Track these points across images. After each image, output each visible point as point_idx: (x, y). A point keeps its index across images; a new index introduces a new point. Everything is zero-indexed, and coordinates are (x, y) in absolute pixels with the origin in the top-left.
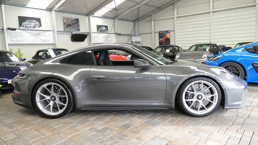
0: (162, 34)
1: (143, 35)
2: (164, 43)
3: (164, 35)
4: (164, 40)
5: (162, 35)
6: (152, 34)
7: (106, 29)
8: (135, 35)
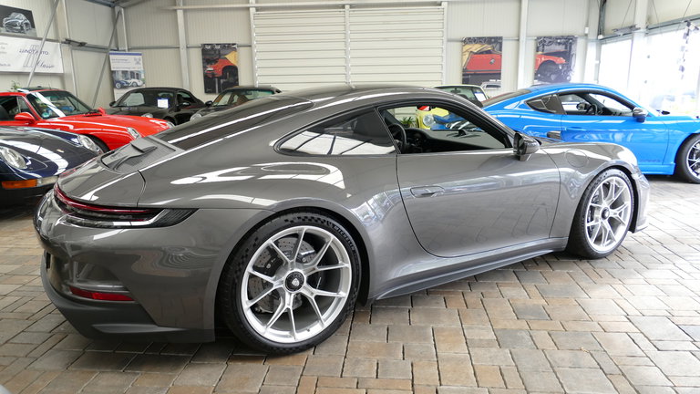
0: (213, 52)
1: (147, 51)
2: (219, 78)
3: (219, 54)
4: (220, 70)
5: (211, 55)
6: (181, 50)
7: (28, 21)
8: (117, 50)
